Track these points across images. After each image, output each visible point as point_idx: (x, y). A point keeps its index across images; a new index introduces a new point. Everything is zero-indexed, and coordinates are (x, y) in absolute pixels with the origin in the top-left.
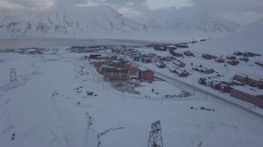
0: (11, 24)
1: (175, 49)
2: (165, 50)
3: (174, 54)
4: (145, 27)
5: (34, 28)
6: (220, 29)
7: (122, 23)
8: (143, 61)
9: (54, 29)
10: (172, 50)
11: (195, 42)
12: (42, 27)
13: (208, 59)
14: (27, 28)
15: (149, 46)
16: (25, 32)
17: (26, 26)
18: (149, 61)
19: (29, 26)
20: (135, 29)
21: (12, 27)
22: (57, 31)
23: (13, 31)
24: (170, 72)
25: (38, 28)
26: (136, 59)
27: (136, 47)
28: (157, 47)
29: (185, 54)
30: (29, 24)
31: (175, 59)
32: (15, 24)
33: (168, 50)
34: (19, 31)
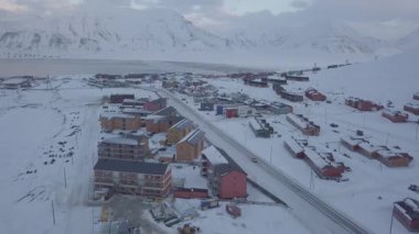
0: (7, 34)
1: (284, 82)
2: (264, 84)
3: (285, 96)
4: (228, 42)
5: (44, 41)
6: (349, 48)
7: (191, 35)
8: (220, 111)
9: (78, 43)
10: (278, 87)
11: (318, 69)
12: (58, 41)
13: (362, 110)
14: (34, 41)
15: (234, 76)
16: (30, 48)
17: (32, 37)
18: (232, 114)
19: (37, 39)
20: (212, 46)
21: (9, 40)
22: (83, 47)
23: (9, 46)
24: (286, 154)
25: (51, 41)
26: (206, 107)
27: (209, 77)
28: (248, 78)
29: (307, 95)
30: (36, 35)
31: (291, 109)
32: (13, 34)
33: (270, 85)
34: (20, 46)
